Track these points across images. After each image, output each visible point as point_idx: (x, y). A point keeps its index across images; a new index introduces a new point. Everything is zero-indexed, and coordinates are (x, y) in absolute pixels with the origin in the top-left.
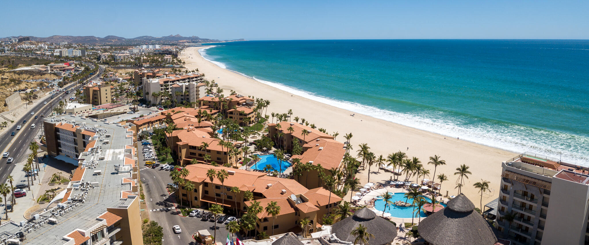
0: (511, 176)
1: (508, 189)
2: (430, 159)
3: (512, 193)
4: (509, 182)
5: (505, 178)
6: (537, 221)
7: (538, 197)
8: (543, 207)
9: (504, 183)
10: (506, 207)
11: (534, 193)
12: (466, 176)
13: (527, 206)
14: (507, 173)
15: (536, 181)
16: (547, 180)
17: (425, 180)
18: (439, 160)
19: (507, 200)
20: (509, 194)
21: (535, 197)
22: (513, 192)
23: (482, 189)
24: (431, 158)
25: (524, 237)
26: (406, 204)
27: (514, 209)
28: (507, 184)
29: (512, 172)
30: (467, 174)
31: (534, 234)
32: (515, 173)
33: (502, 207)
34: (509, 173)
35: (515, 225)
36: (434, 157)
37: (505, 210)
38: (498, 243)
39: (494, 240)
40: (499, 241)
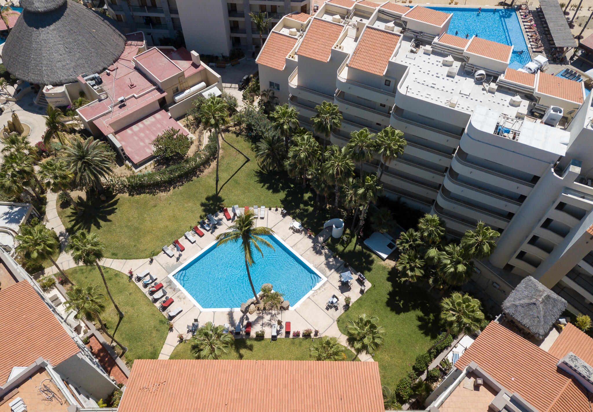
38: (129, 42)
39: (120, 39)
40: (129, 38)
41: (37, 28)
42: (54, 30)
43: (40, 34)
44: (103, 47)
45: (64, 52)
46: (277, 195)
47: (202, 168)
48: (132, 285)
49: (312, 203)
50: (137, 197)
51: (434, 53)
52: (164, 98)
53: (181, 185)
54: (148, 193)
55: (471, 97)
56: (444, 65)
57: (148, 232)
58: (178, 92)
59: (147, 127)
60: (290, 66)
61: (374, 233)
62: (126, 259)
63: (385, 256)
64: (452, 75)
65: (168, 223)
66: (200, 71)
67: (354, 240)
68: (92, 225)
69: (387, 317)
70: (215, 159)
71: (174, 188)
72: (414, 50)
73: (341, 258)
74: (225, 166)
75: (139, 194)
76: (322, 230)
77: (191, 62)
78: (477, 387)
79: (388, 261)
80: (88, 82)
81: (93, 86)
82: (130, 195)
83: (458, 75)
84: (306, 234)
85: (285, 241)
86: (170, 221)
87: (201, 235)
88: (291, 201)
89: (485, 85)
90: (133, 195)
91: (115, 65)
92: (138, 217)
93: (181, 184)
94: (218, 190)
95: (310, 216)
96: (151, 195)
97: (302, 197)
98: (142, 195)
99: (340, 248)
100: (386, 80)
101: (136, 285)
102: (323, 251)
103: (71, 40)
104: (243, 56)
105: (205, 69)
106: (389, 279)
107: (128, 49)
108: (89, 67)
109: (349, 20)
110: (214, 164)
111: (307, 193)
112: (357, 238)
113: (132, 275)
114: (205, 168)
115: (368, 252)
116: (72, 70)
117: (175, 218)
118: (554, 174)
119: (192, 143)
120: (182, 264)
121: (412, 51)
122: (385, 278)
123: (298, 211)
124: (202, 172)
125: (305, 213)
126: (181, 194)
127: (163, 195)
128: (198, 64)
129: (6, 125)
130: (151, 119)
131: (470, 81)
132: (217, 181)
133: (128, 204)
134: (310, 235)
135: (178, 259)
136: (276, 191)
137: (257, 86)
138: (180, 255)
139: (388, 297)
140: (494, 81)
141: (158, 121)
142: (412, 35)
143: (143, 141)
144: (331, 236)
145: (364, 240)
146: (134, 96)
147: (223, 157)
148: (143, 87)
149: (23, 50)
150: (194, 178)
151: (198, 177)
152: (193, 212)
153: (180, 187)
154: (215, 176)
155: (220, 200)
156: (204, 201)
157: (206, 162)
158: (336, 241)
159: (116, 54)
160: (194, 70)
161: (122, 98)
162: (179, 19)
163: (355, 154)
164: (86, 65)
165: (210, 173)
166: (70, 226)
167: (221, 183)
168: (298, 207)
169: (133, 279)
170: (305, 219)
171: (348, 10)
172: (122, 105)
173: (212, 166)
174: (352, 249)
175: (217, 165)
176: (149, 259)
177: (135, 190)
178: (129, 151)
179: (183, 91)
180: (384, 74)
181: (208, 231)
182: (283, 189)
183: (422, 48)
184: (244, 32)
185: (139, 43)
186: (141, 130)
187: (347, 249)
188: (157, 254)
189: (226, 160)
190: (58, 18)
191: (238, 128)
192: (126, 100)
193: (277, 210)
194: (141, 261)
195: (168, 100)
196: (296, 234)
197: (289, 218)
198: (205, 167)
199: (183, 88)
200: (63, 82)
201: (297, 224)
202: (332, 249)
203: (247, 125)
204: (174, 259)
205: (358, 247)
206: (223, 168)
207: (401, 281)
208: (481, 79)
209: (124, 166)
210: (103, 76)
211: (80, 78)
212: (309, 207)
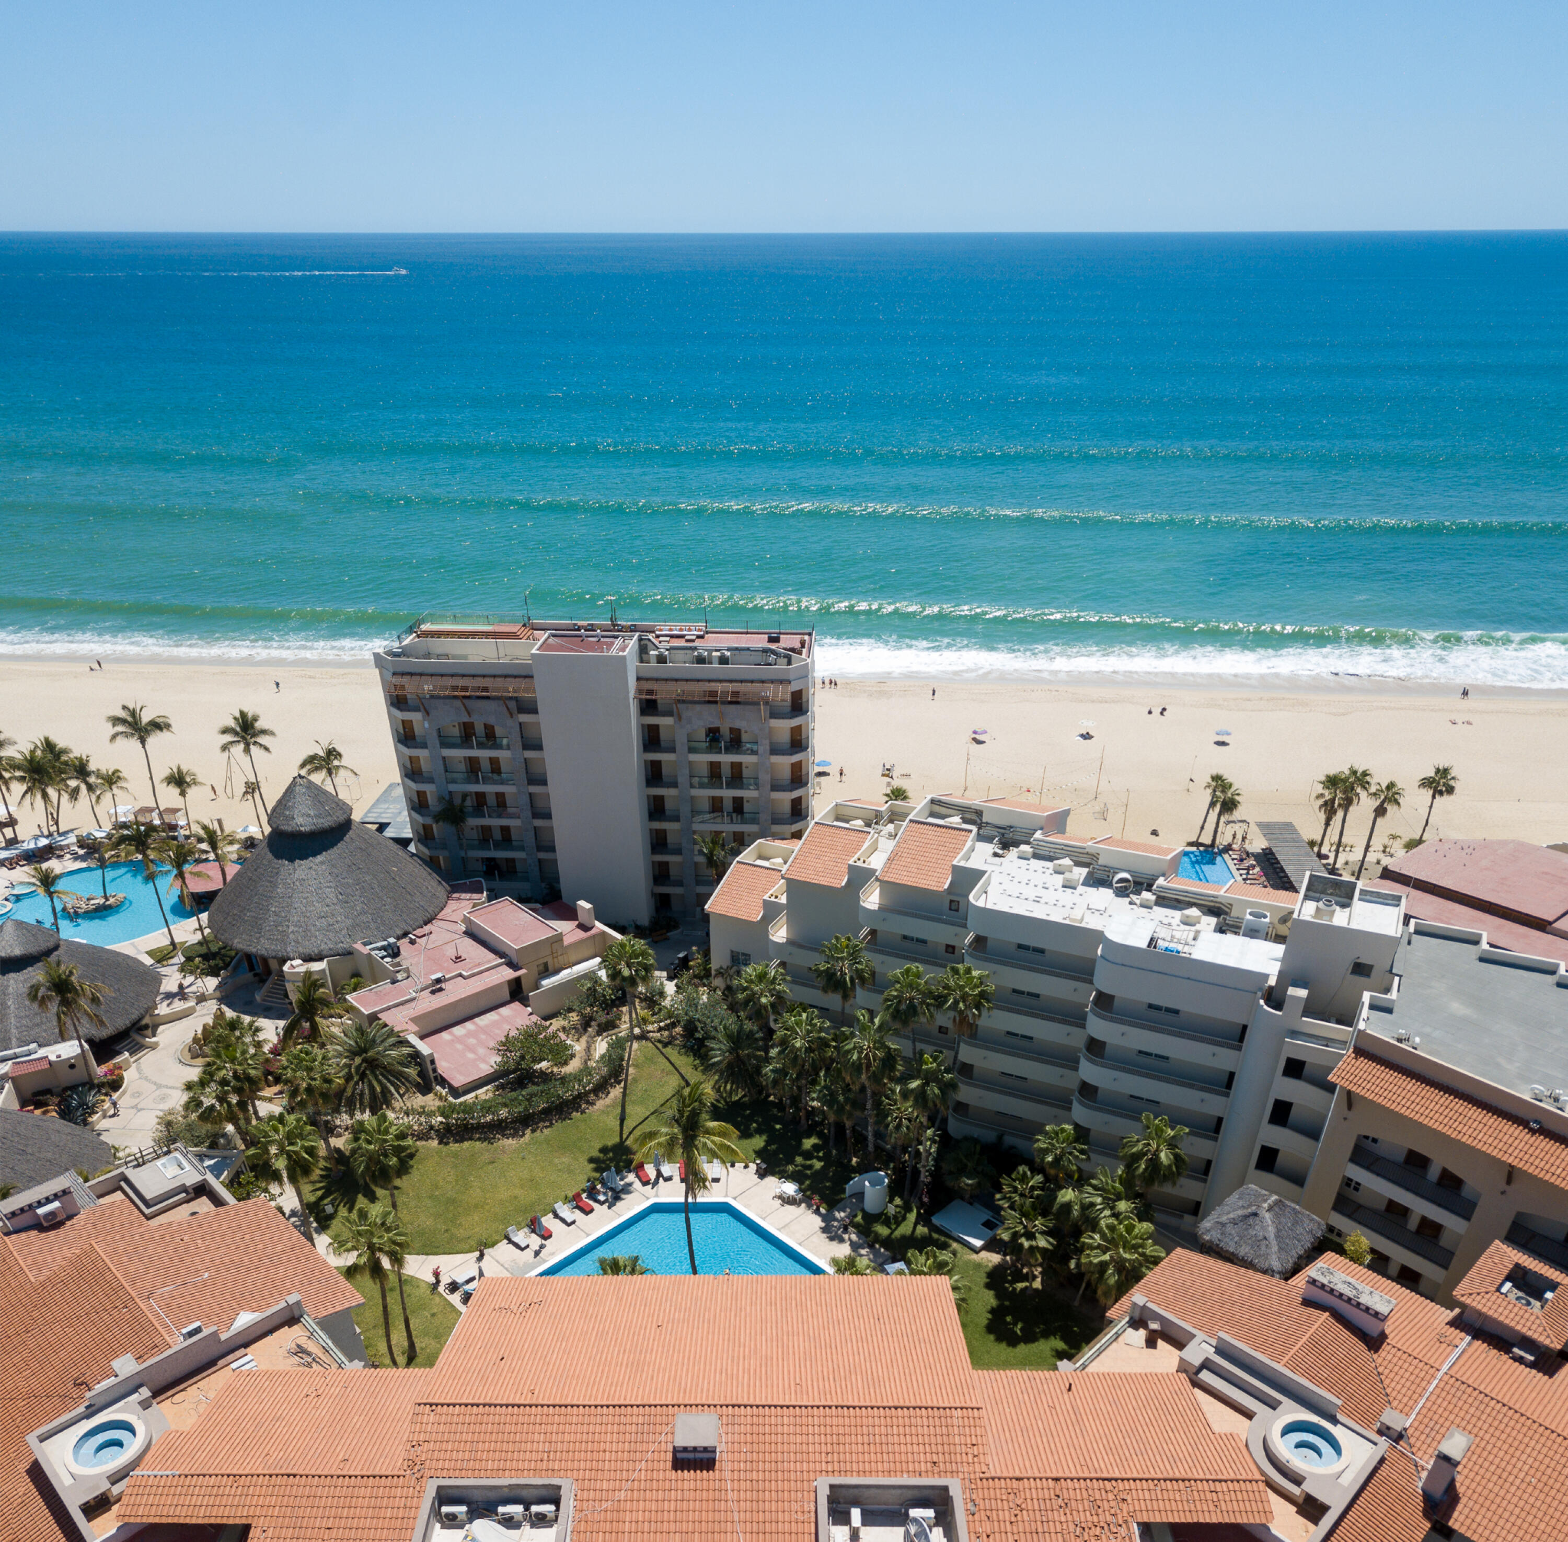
0: (411, 687)
1: (418, 730)
2: (114, 725)
3: (434, 740)
4: (416, 709)
5: (397, 701)
6: (525, 799)
7: (505, 729)
8: (529, 754)
9: (400, 715)
10: (429, 789)
11: (492, 721)
12: (261, 745)
13: (485, 766)
14: (398, 680)
15: (487, 682)
16: (515, 673)
17: (121, 809)
18: (146, 718)
19: (425, 766)
20: (424, 746)
21: (499, 731)
22: (435, 734)
23: (330, 772)
24: (116, 721)
25: (507, 860)
26: (107, 899)
27: (452, 787)
28: (408, 716)
29: (411, 674)
30: (262, 740)
31: (530, 839)
32: (421, 675)
33: (418, 792)
34: (405, 680)
35: (474, 835)
36: (123, 714)
37: (431, 800)
38: (456, 895)
39: (440, 888)
40: (455, 889)
41: (292, 860)
42: (322, 863)
43: (295, 870)
44: (408, 897)
45: (335, 901)
46: (748, 1141)
47: (592, 1097)
48: (437, 1299)
49: (821, 1154)
50: (454, 1146)
51: (1036, 856)
52: (518, 980)
53: (547, 1127)
54: (479, 1139)
55: (1108, 913)
56: (1057, 872)
57: (476, 1206)
58: (547, 971)
59: (483, 1030)
60: (771, 911)
61: (957, 1203)
62: (427, 1254)
63: (978, 1243)
64: (1073, 885)
65: (518, 1192)
66: (594, 936)
67: (912, 1217)
68: (360, 1196)
69: (988, 1352)
70: (619, 1083)
71: (533, 1131)
72: (1000, 852)
73: (886, 1249)
74: (639, 1094)
75: (461, 1141)
76: (842, 1199)
77: (576, 923)
78: (1151, 1343)
79: (984, 1254)
80: (373, 953)
81: (382, 958)
82: (440, 1143)
83: (1084, 884)
84: (809, 1206)
85: (764, 1219)
86: (522, 1187)
87: (587, 1211)
88: (775, 1153)
89: (1134, 897)
90: (447, 1144)
91: (427, 929)
92: (457, 1181)
93: (547, 1124)
94: (625, 1136)
95: (818, 1176)
96: (485, 1144)
97: (800, 1144)
98: (466, 1144)
99: (883, 1231)
100: (951, 901)
101: (446, 1300)
102: (846, 1237)
103: (351, 881)
104: (676, 927)
105: (604, 933)
106: (988, 1286)
107: (452, 905)
108: (377, 928)
109: (880, 827)
110: (616, 1092)
111: (809, 1137)
112: (918, 1213)
113: (438, 1282)
114: (599, 1098)
115: (943, 1239)
116: (344, 932)
117: (533, 1183)
118: (1266, 1007)
119: (573, 1056)
120: (545, 1261)
121: (996, 855)
122: (982, 1284)
123: (791, 1168)
124: (593, 1104)
125: (809, 1172)
126: (547, 1141)
127: (509, 1143)
128: (589, 925)
129: (200, 1031)
130: (491, 1017)
131: (1106, 894)
132: (622, 1120)
133: (436, 1158)
134: (818, 1209)
135: (537, 1254)
136: (746, 1134)
137: (705, 969)
138: (542, 1246)
139: (990, 1316)
140: (1149, 888)
141: (505, 1019)
142: (993, 832)
143: (473, 1051)
144: (863, 1210)
145: (933, 1214)
146: (460, 975)
147: (635, 1080)
148: (478, 961)
149: (256, 899)
150: (575, 1115)
151: (583, 1112)
152: (570, 1172)
153: (545, 1130)
154: (619, 1110)
155: (628, 1151)
156: (595, 1153)
157: (602, 1087)
158: (871, 1218)
159: (430, 910)
160: (581, 935)
161: (439, 975)
162: (556, 861)
163: (897, 1011)
164: (372, 925)
165: (608, 1106)
166: (312, 1199)
167: (630, 1124)
168: (791, 1161)
169: (441, 1289)
170: (807, 1182)
171: (877, 811)
172: (437, 986)
173: (612, 1095)
174: (909, 1232)
175: (624, 1094)
176: (477, 1254)
177: (453, 1135)
178: (444, 1067)
179: (557, 972)
180: (946, 887)
181: (601, 1203)
182: (759, 1131)
183: (1013, 852)
184: (679, 883)
185: (475, 896)
186: (470, 1034)
187: (898, 1233)
188: (493, 1245)
189: (642, 1085)
190: (333, 844)
191: (666, 1033)
192: (446, 980)
193: (746, 1167)
194: (459, 1258)
195: (525, 984)
196: (787, 1207)
197: (771, 1181)
198: (597, 1096)
199: (557, 965)
200: (325, 953)
201: (790, 1188)
202: (865, 1230)
203: (685, 1028)
204: (529, 1253)
205: (921, 1230)
206: (634, 1098)
207: (1015, 1289)
208: (1126, 888)
209: (432, 1095)
210: (403, 944)
211: (358, 946)
212: (815, 1161)
